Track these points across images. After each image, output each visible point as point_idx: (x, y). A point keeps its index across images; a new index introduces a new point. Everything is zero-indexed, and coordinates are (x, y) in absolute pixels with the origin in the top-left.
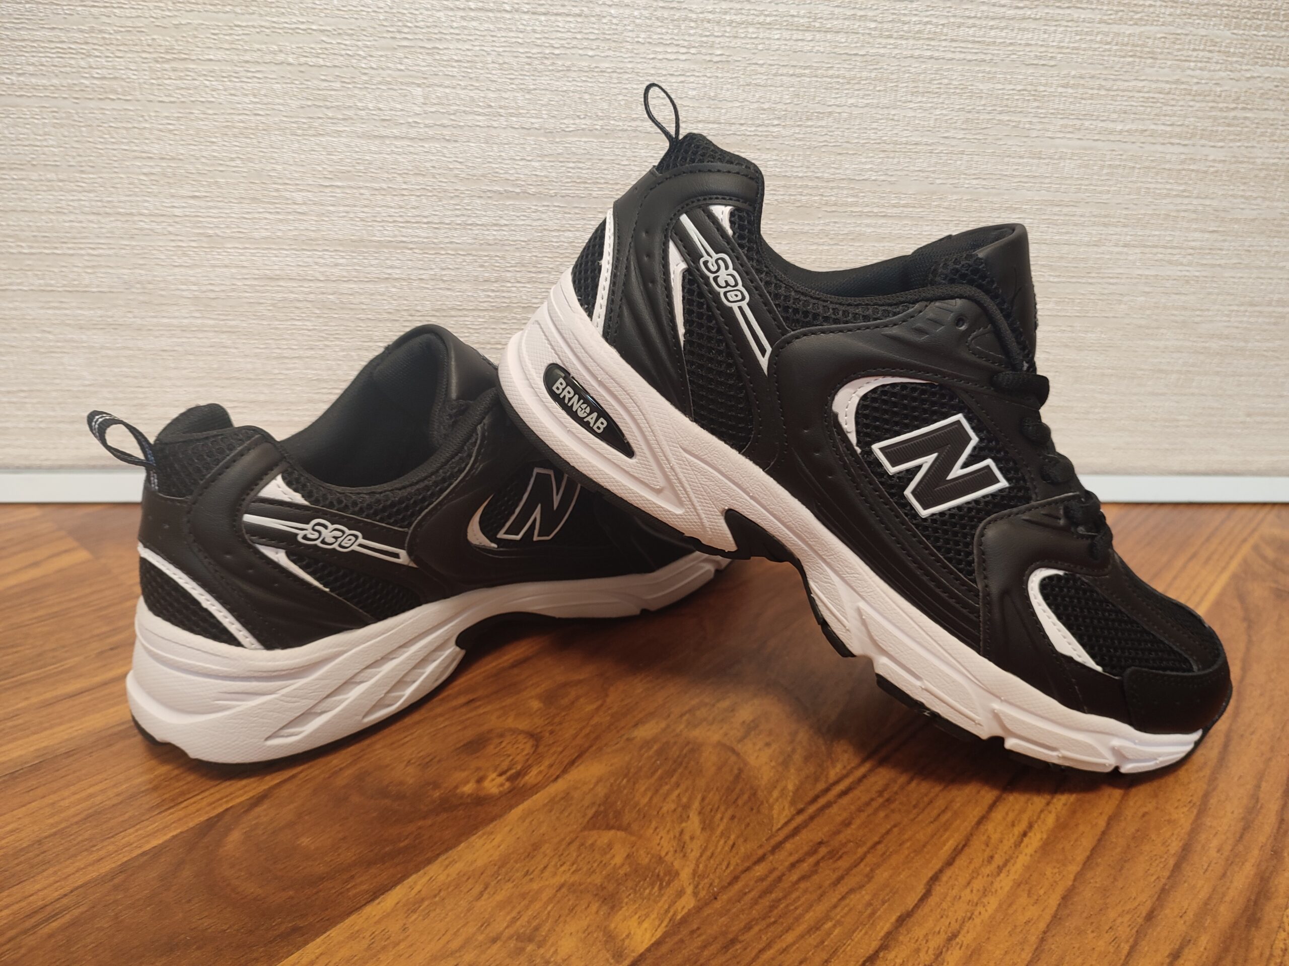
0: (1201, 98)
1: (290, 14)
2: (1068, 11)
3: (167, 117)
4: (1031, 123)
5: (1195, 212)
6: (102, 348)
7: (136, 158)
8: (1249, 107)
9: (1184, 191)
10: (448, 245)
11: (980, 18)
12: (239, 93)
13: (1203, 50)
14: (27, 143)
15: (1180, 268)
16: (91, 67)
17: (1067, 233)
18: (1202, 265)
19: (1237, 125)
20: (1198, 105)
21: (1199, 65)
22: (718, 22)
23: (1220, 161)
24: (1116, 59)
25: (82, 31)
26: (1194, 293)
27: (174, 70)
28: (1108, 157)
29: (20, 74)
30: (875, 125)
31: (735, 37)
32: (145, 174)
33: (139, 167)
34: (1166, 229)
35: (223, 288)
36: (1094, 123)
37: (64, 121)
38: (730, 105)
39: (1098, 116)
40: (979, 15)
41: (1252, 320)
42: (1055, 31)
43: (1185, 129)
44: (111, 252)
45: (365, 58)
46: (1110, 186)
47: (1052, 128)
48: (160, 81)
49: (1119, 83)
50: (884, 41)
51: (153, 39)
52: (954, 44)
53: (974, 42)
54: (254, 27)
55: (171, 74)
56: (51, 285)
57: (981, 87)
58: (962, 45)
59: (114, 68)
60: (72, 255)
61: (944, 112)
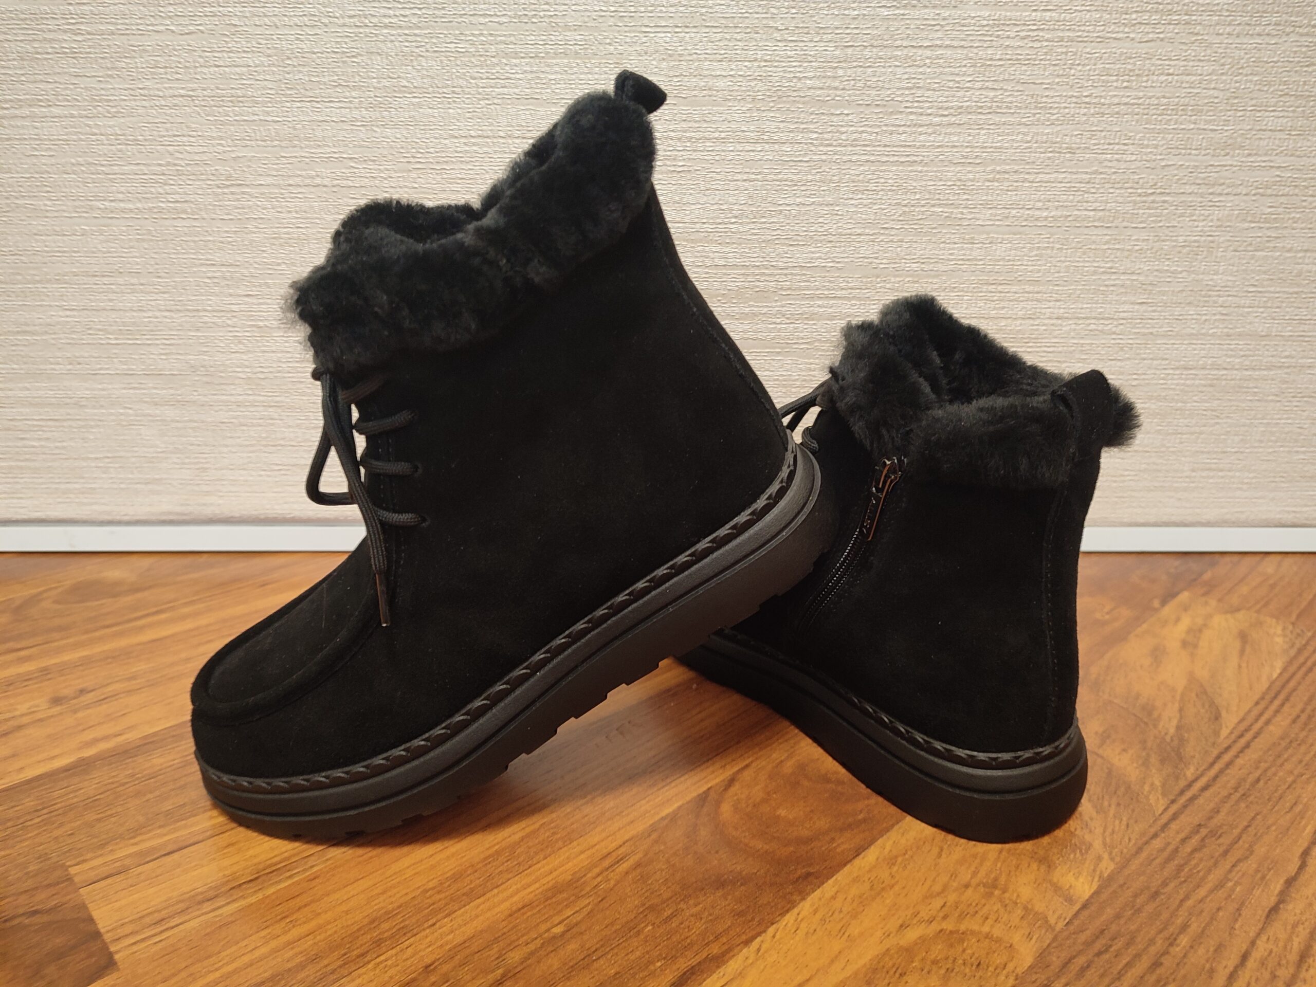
0: (1119, 185)
1: (325, 145)
2: (990, 116)
3: (227, 232)
4: (962, 213)
5: (1122, 286)
6: (173, 421)
7: (202, 265)
8: (1167, 191)
9: (1111, 268)
11: (909, 126)
12: (284, 210)
13: (1118, 144)
14: (115, 255)
15: (1114, 336)
16: (167, 193)
17: (1004, 308)
18: (1135, 333)
19: (1157, 208)
20: (1118, 191)
21: (1116, 156)
22: (679, 139)
23: (1144, 240)
24: (1037, 155)
25: (160, 165)
26: (1129, 359)
27: (233, 193)
28: (1036, 241)
29: (112, 201)
30: (821, 220)
31: (695, 151)
32: (209, 278)
33: (204, 272)
34: (1097, 303)
35: (271, 370)
36: (1021, 211)
37: (145, 237)
38: (693, 207)
39: (1024, 205)
40: (908, 123)
41: (1188, 382)
42: (979, 134)
43: (1108, 214)
44: (181, 342)
45: (385, 179)
46: (1040, 265)
47: (982, 216)
48: (221, 203)
49: (1040, 176)
50: (825, 149)
51: (216, 170)
52: (888, 149)
53: (905, 146)
54: (296, 157)
55: (230, 197)
56: (133, 370)
57: (914, 184)
58: (895, 149)
59: (186, 194)
60: (149, 345)
61: (883, 207)
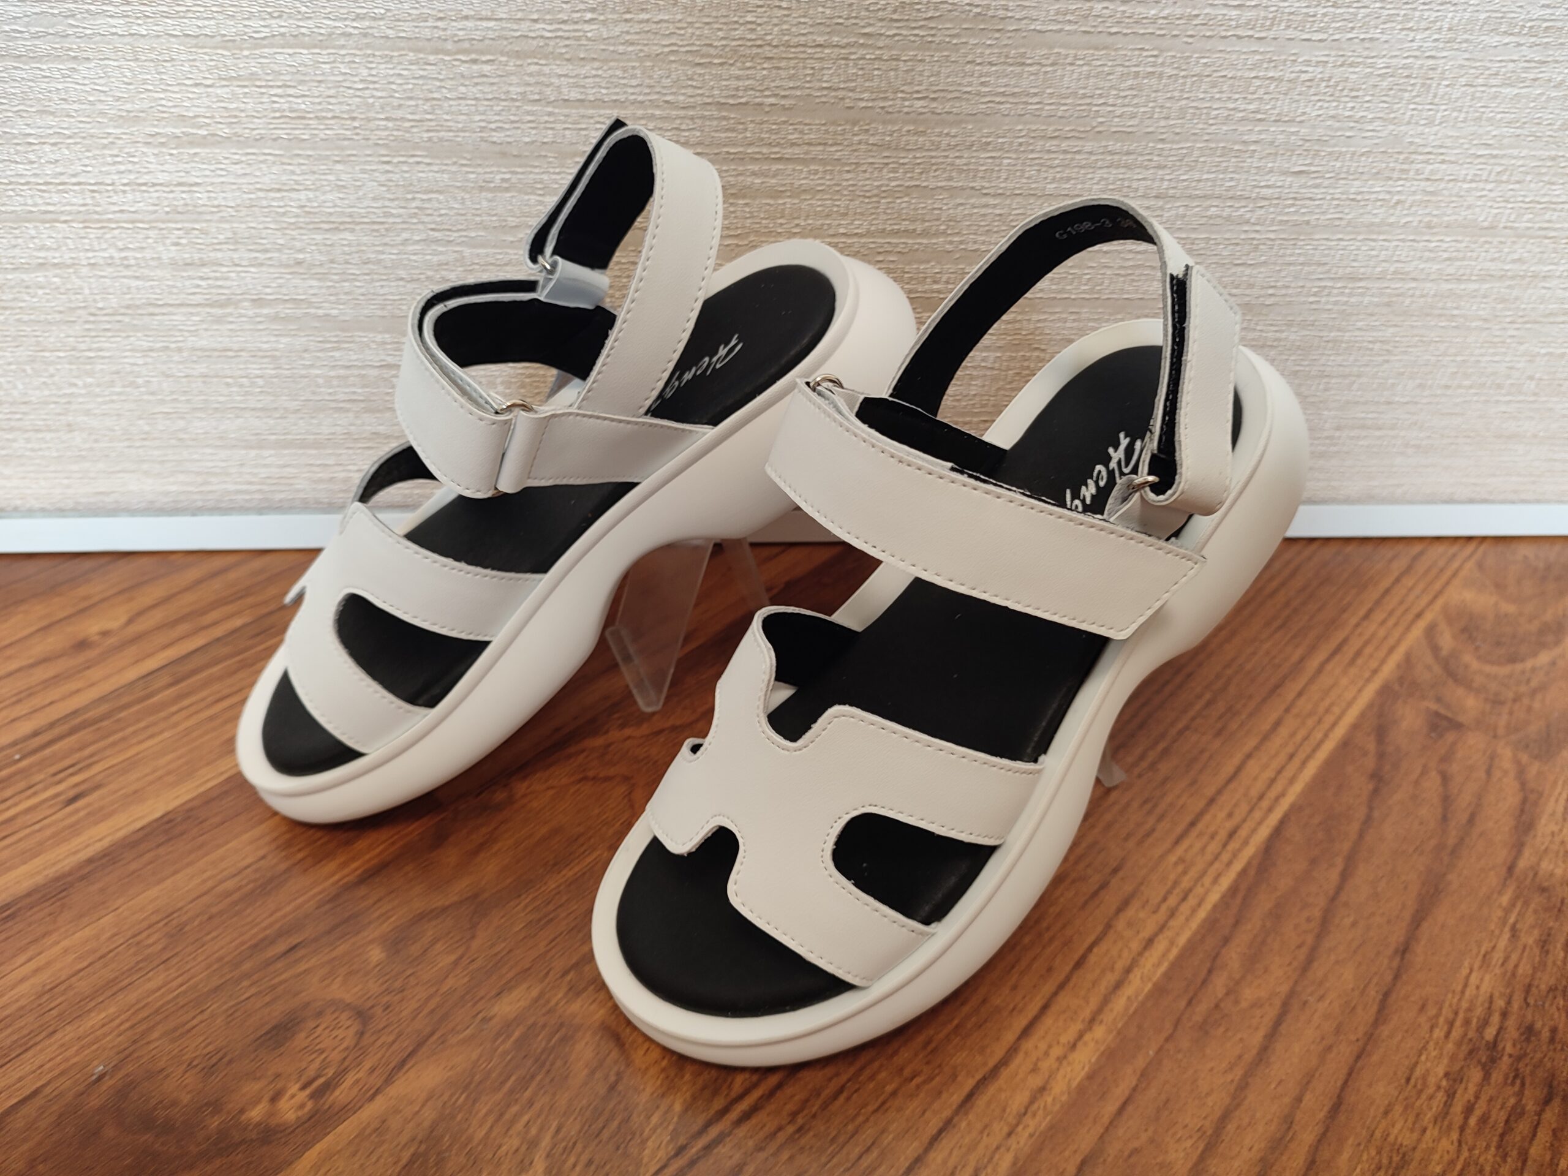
10: (118, 215)
